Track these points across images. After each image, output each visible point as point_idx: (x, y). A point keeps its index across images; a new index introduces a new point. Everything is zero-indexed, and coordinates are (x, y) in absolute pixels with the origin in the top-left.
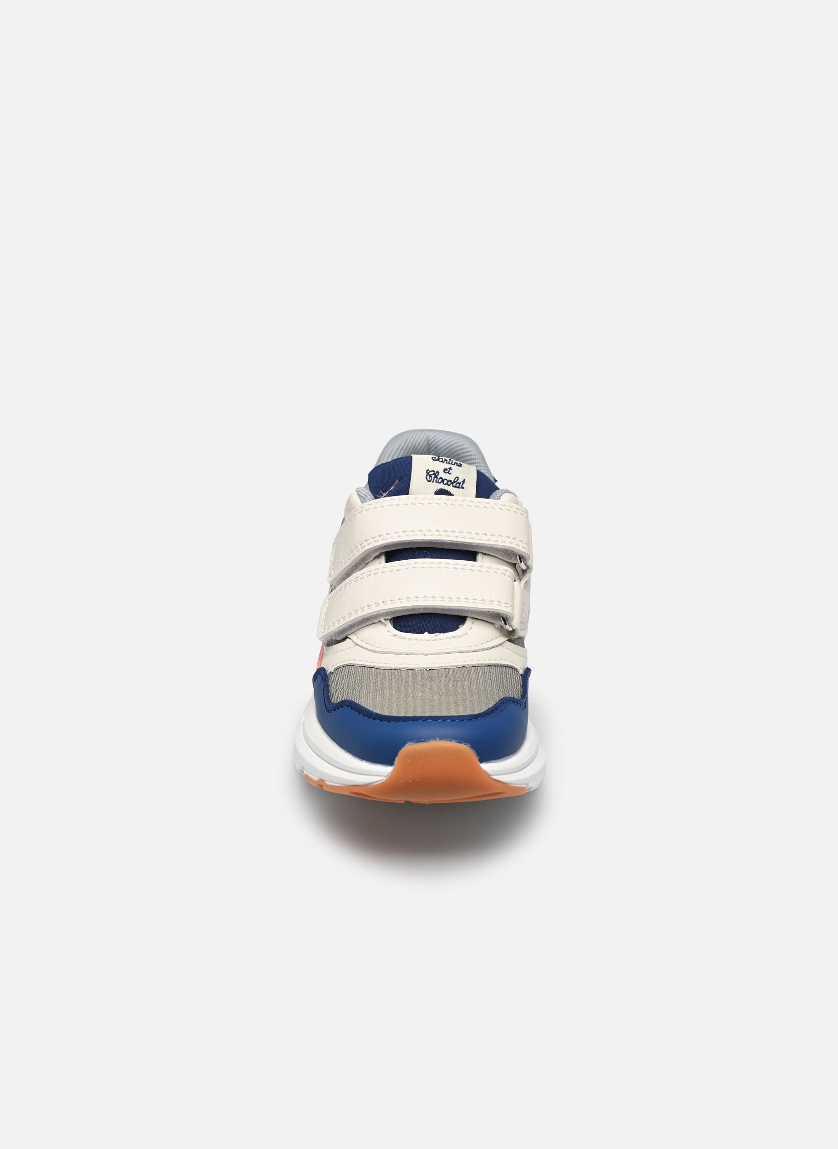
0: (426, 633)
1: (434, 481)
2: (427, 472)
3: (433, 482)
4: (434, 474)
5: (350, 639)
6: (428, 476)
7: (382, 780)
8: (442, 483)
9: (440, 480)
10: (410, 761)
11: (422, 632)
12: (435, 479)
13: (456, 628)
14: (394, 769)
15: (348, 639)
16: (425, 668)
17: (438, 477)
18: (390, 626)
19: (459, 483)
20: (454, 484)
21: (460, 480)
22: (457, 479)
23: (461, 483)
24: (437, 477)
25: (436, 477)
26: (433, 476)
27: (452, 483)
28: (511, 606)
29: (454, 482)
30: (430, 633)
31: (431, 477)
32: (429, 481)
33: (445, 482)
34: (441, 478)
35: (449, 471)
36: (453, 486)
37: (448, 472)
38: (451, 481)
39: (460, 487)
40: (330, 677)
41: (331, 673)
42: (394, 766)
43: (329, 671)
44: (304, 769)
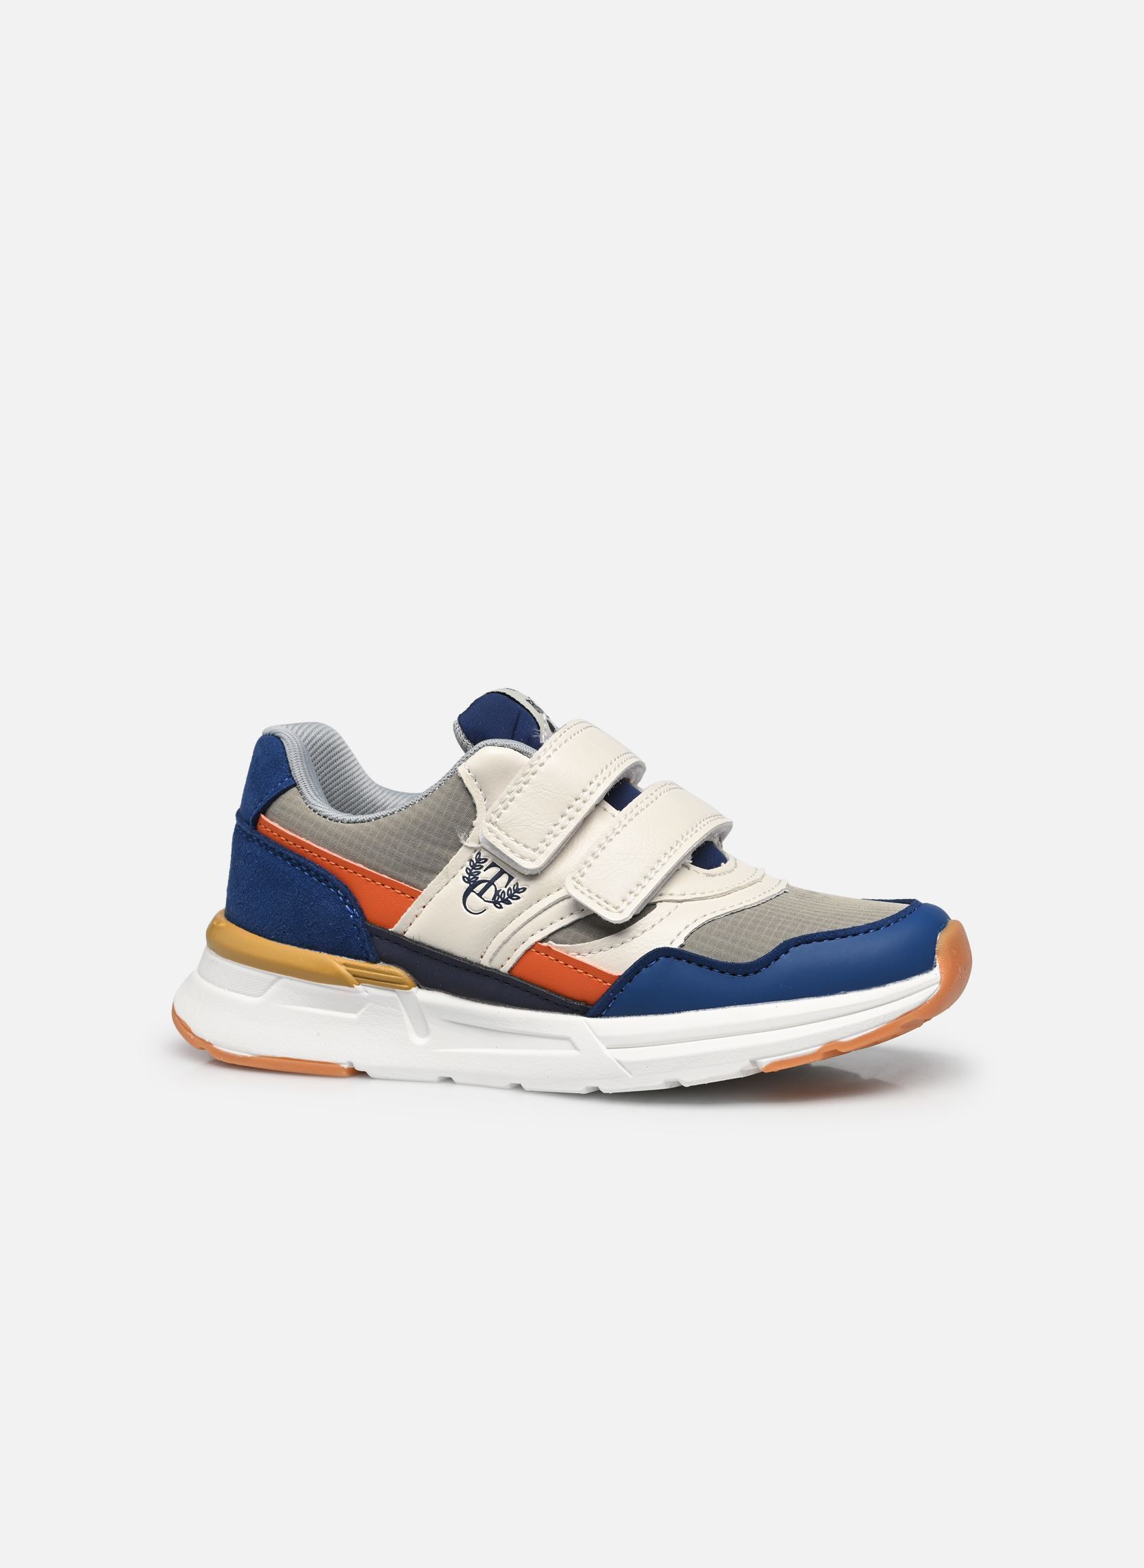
7: (938, 988)
14: (941, 968)
15: (657, 904)
18: (695, 868)
40: (685, 949)
41: (682, 946)
42: (938, 966)
43: (676, 946)
44: (760, 1059)
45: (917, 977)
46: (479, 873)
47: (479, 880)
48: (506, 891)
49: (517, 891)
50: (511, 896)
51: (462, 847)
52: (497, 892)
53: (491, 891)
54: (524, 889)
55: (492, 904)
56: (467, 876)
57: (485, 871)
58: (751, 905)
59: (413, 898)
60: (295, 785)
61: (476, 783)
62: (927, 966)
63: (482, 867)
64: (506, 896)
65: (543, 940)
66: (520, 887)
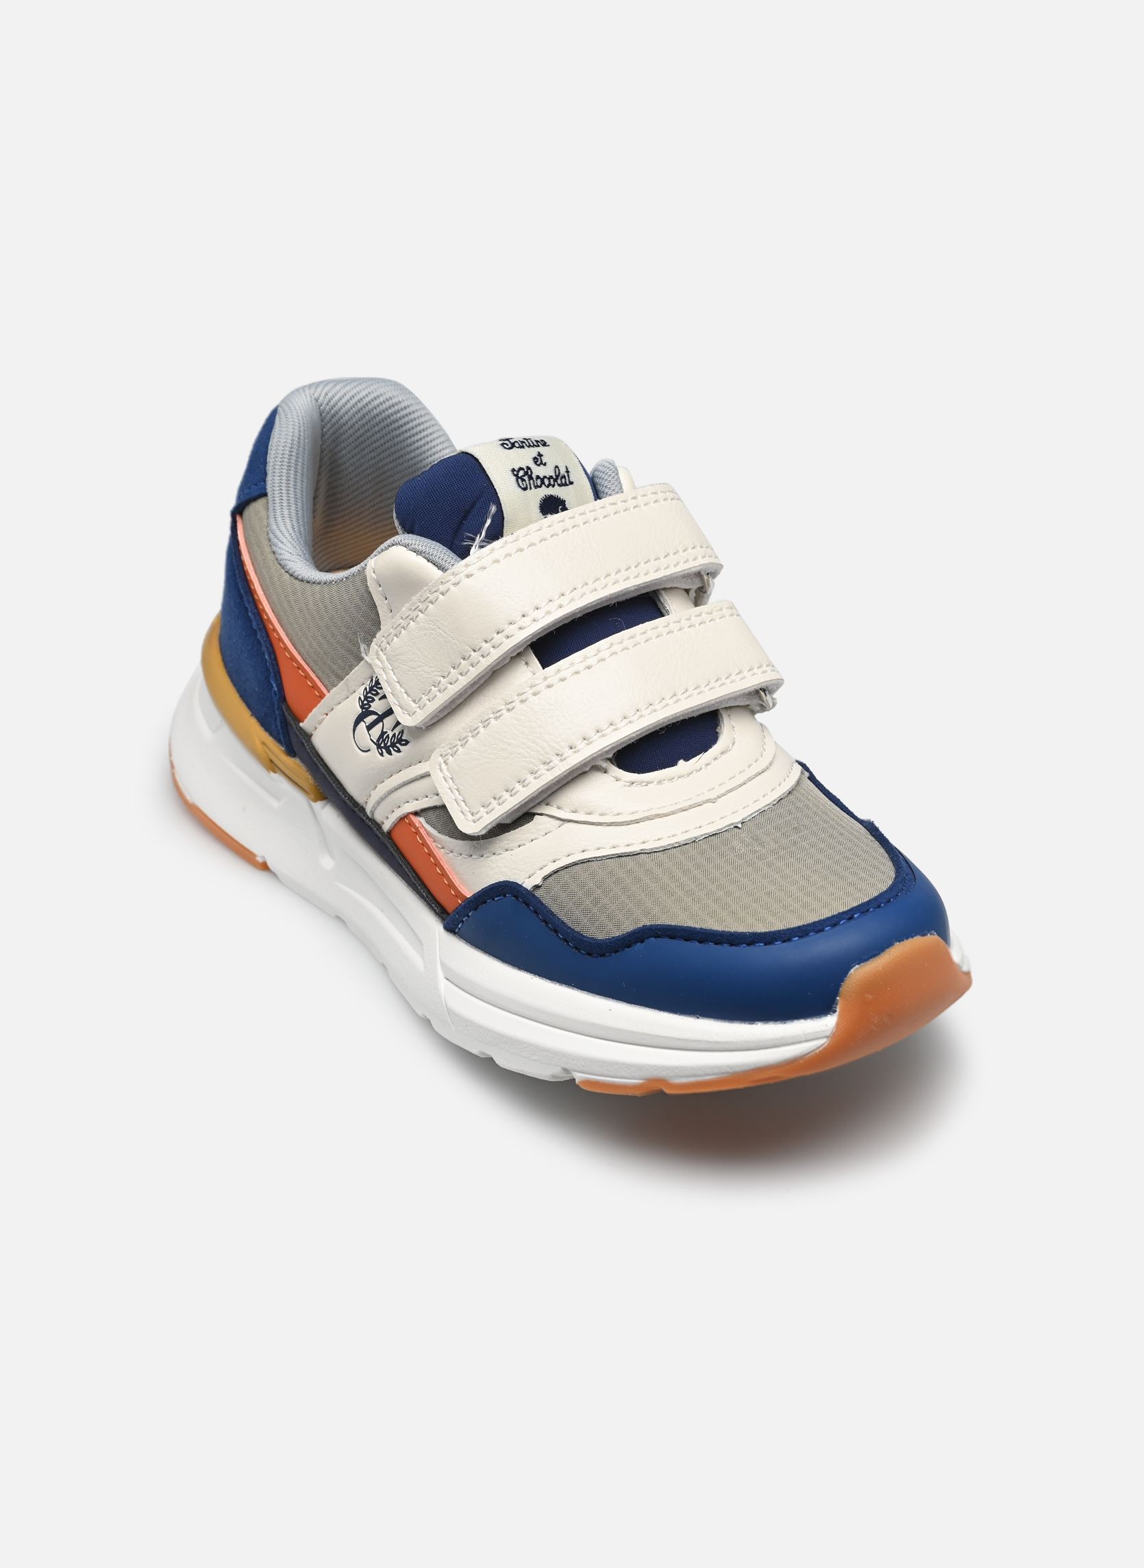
0: (681, 762)
1: (532, 486)
2: (515, 475)
3: (531, 488)
4: (526, 473)
5: (541, 814)
6: (520, 480)
7: (824, 1044)
8: (543, 486)
9: (539, 482)
10: (871, 997)
11: (673, 763)
12: (531, 481)
13: (712, 739)
14: (840, 1016)
15: (536, 816)
16: (732, 824)
17: (534, 476)
18: (616, 771)
19: (564, 477)
20: (559, 481)
21: (563, 471)
22: (557, 469)
23: (566, 474)
24: (532, 479)
25: (530, 478)
26: (526, 478)
27: (555, 480)
28: (767, 666)
29: (557, 476)
30: (687, 759)
31: (524, 480)
32: (525, 489)
33: (546, 482)
34: (538, 477)
35: (541, 461)
36: (559, 485)
37: (541, 463)
38: (551, 477)
39: (568, 483)
40: (538, 893)
41: (537, 887)
42: (837, 1013)
43: (528, 885)
44: (576, 1071)
45: (802, 1021)
46: (373, 700)
47: (370, 709)
48: (390, 736)
49: (400, 741)
50: (393, 745)
51: (362, 662)
52: (383, 733)
53: (376, 731)
54: (407, 742)
55: (375, 746)
56: (363, 699)
57: (380, 699)
58: (652, 849)
59: (320, 697)
60: (265, 495)
61: (380, 589)
62: (824, 1008)
63: (378, 694)
64: (389, 744)
65: (416, 814)
66: (403, 738)
